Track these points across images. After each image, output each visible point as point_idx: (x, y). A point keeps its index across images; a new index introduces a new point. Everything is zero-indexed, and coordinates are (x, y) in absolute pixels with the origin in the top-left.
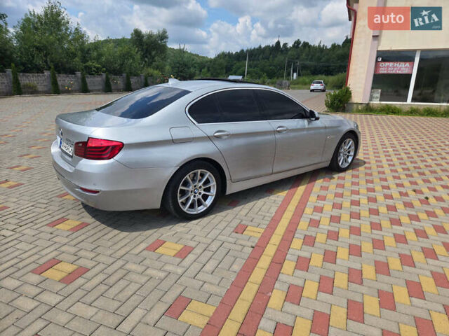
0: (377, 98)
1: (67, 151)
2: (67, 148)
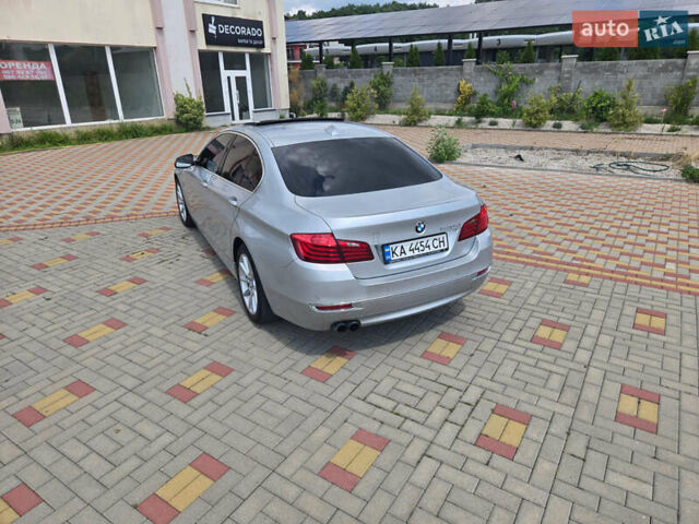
0: (18, 121)
1: (427, 250)
2: (421, 248)
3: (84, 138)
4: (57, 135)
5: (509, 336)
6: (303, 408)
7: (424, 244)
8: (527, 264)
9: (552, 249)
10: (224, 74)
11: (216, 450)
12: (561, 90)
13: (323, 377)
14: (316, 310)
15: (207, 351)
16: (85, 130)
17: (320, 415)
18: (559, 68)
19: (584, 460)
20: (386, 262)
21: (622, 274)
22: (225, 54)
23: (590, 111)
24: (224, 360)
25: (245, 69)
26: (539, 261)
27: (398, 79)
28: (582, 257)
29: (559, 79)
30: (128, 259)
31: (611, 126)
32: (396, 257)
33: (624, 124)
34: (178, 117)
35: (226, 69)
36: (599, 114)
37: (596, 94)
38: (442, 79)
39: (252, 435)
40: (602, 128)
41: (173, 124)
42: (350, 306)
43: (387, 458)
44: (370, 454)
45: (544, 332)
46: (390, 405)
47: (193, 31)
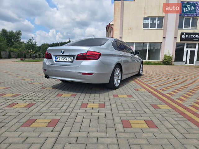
7: (66, 58)
10: (186, 49)
22: (188, 44)
25: (195, 48)
34: (164, 60)
47: (175, 38)
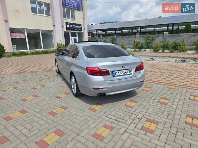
0: (15, 49)
1: (126, 74)
2: (124, 73)
3: (32, 54)
4: (25, 53)
5: (151, 101)
6: (88, 118)
7: (125, 72)
8: (156, 83)
9: (163, 80)
10: (71, 38)
11: (61, 128)
12: (164, 42)
13: (95, 110)
14: (93, 89)
15: (61, 103)
16: (33, 52)
17: (93, 120)
18: (163, 36)
19: (176, 135)
20: (114, 76)
21: (185, 86)
22: (71, 33)
23: (173, 47)
24: (65, 106)
25: (76, 36)
26: (159, 83)
27: (118, 39)
28: (172, 82)
29: (163, 39)
30: (41, 81)
31: (179, 51)
32: (116, 75)
33: (183, 50)
34: (58, 49)
35: (71, 36)
36: (175, 48)
37: (174, 42)
38: (130, 39)
39: (73, 125)
40: (176, 52)
41: (56, 50)
42: (102, 88)
43: (113, 132)
44: (108, 131)
45: (162, 100)
46: (115, 118)
47: (63, 27)
